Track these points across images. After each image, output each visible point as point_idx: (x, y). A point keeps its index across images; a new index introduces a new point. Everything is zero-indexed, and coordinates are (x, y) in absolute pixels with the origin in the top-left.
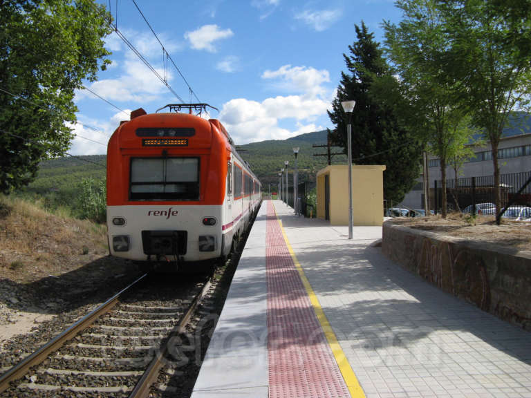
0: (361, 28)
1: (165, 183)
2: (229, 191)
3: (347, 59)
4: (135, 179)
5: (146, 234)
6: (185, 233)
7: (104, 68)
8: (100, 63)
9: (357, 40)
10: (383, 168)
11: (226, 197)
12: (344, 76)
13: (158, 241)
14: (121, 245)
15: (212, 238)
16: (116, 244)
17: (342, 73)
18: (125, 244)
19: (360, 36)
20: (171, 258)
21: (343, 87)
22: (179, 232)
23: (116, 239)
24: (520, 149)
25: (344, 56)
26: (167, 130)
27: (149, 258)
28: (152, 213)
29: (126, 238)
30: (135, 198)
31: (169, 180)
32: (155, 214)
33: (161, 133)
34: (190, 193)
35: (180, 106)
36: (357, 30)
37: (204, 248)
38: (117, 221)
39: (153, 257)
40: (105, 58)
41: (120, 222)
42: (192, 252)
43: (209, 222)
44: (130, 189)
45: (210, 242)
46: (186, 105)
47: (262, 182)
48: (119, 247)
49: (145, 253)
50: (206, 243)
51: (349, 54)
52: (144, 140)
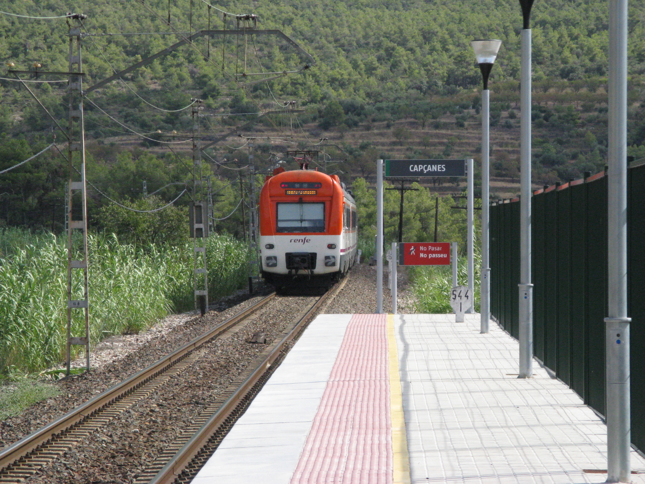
1: (301, 220)
2: (344, 226)
4: (280, 218)
5: (288, 255)
6: (315, 254)
11: (342, 230)
14: (272, 262)
15: (334, 257)
16: (268, 261)
18: (274, 262)
20: (306, 272)
22: (311, 254)
23: (268, 258)
26: (301, 183)
27: (290, 272)
28: (293, 241)
29: (275, 258)
30: (281, 231)
31: (304, 218)
32: (295, 241)
33: (298, 186)
37: (328, 264)
38: (268, 246)
39: (293, 271)
41: (270, 247)
43: (331, 246)
44: (277, 224)
45: (332, 260)
48: (270, 264)
49: (288, 267)
50: (329, 261)
52: (286, 191)
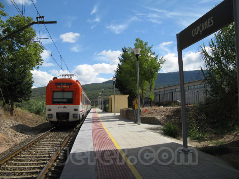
0: (124, 49)
1: (63, 99)
2: (82, 101)
3: (120, 59)
4: (54, 98)
5: (57, 113)
6: (69, 113)
7: (41, 65)
8: (40, 63)
9: (123, 53)
10: (128, 96)
11: (81, 103)
12: (119, 65)
13: (61, 115)
14: (50, 116)
15: (77, 114)
16: (49, 116)
17: (118, 64)
18: (51, 116)
19: (124, 51)
20: (65, 120)
21: (118, 68)
22: (67, 113)
23: (49, 115)
24: (187, 88)
25: (119, 58)
26: (64, 83)
27: (58, 120)
29: (52, 115)
30: (54, 103)
31: (64, 98)
32: (60, 107)
33: (62, 84)
34: (70, 102)
35: (65, 75)
36: (123, 50)
37: (74, 117)
39: (59, 120)
40: (42, 61)
41: (50, 110)
42: (71, 119)
43: (76, 110)
44: (53, 100)
45: (76, 116)
46: (67, 75)
47: (91, 101)
48: (49, 117)
49: (57, 118)
50: (75, 116)
51: (120, 57)
52: (57, 86)
